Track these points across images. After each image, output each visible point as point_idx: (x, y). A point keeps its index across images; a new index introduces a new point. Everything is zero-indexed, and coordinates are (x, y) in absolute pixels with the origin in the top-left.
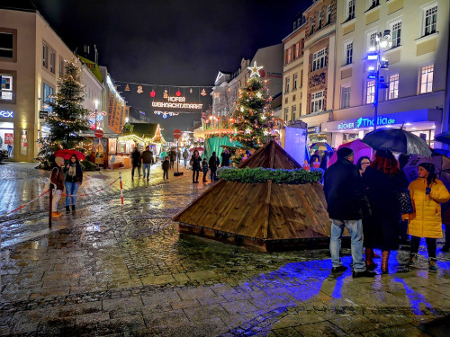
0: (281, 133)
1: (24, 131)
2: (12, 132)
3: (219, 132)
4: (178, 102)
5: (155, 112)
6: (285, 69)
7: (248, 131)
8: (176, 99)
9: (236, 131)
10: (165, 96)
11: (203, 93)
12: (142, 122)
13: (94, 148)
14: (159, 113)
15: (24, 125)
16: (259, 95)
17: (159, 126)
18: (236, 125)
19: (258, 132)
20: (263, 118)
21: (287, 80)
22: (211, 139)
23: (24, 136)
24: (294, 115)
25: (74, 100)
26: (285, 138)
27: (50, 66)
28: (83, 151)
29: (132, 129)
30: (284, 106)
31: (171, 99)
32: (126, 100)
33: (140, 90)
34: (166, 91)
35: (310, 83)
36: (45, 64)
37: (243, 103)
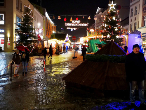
0: (126, 37)
1: (9, 38)
2: (4, 39)
3: (95, 37)
4: (77, 23)
5: (67, 28)
6: (131, 4)
7: (109, 36)
8: (76, 21)
9: (102, 37)
10: (71, 20)
11: (89, 18)
12: (62, 33)
13: (37, 46)
14: (69, 28)
15: (9, 35)
16: (114, 18)
17: (67, 34)
18: (103, 33)
19: (113, 37)
20: (116, 29)
21: (132, 10)
22: (91, 41)
23: (9, 41)
24: (135, 28)
25: (29, 24)
26: (128, 39)
27: (20, 9)
28: (32, 47)
29: (54, 36)
30: (130, 23)
31: (73, 22)
32: (54, 23)
33: (59, 18)
34: (71, 18)
35: (143, 11)
36: (17, 8)
37: (106, 22)
